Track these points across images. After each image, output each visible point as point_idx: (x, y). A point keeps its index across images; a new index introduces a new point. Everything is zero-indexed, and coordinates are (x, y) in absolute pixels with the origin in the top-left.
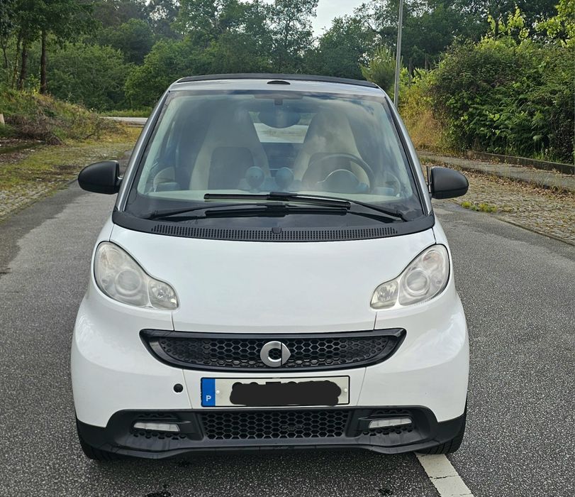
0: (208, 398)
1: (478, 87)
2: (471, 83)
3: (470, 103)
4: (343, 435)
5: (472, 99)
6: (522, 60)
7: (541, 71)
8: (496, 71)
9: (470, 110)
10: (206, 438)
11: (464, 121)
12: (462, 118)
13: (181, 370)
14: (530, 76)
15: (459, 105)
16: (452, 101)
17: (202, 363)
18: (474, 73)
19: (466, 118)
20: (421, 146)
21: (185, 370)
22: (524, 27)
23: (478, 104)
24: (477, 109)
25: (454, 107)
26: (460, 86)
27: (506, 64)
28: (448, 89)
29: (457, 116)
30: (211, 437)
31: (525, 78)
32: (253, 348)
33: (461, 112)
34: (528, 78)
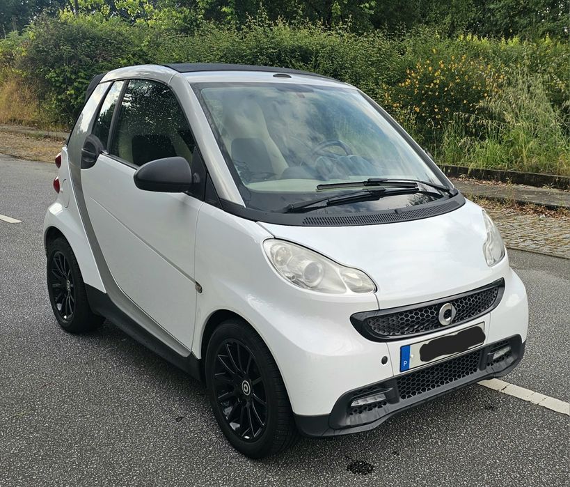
0: (405, 362)
1: (80, 61)
2: (72, 58)
3: (73, 77)
4: (478, 370)
5: (75, 73)
6: (121, 38)
7: (145, 49)
8: (97, 47)
9: (76, 84)
10: (401, 400)
11: (71, 95)
12: (68, 92)
13: (385, 343)
14: (136, 54)
15: (61, 79)
16: (52, 74)
17: (399, 333)
18: (74, 47)
19: (73, 92)
20: (11, 120)
21: (388, 343)
22: (104, 4)
23: (83, 78)
24: (82, 83)
25: (56, 81)
26: (59, 59)
27: (107, 40)
28: (45, 62)
29: (61, 91)
30: (403, 397)
31: (130, 55)
32: (432, 313)
33: (64, 86)
34: (134, 55)
